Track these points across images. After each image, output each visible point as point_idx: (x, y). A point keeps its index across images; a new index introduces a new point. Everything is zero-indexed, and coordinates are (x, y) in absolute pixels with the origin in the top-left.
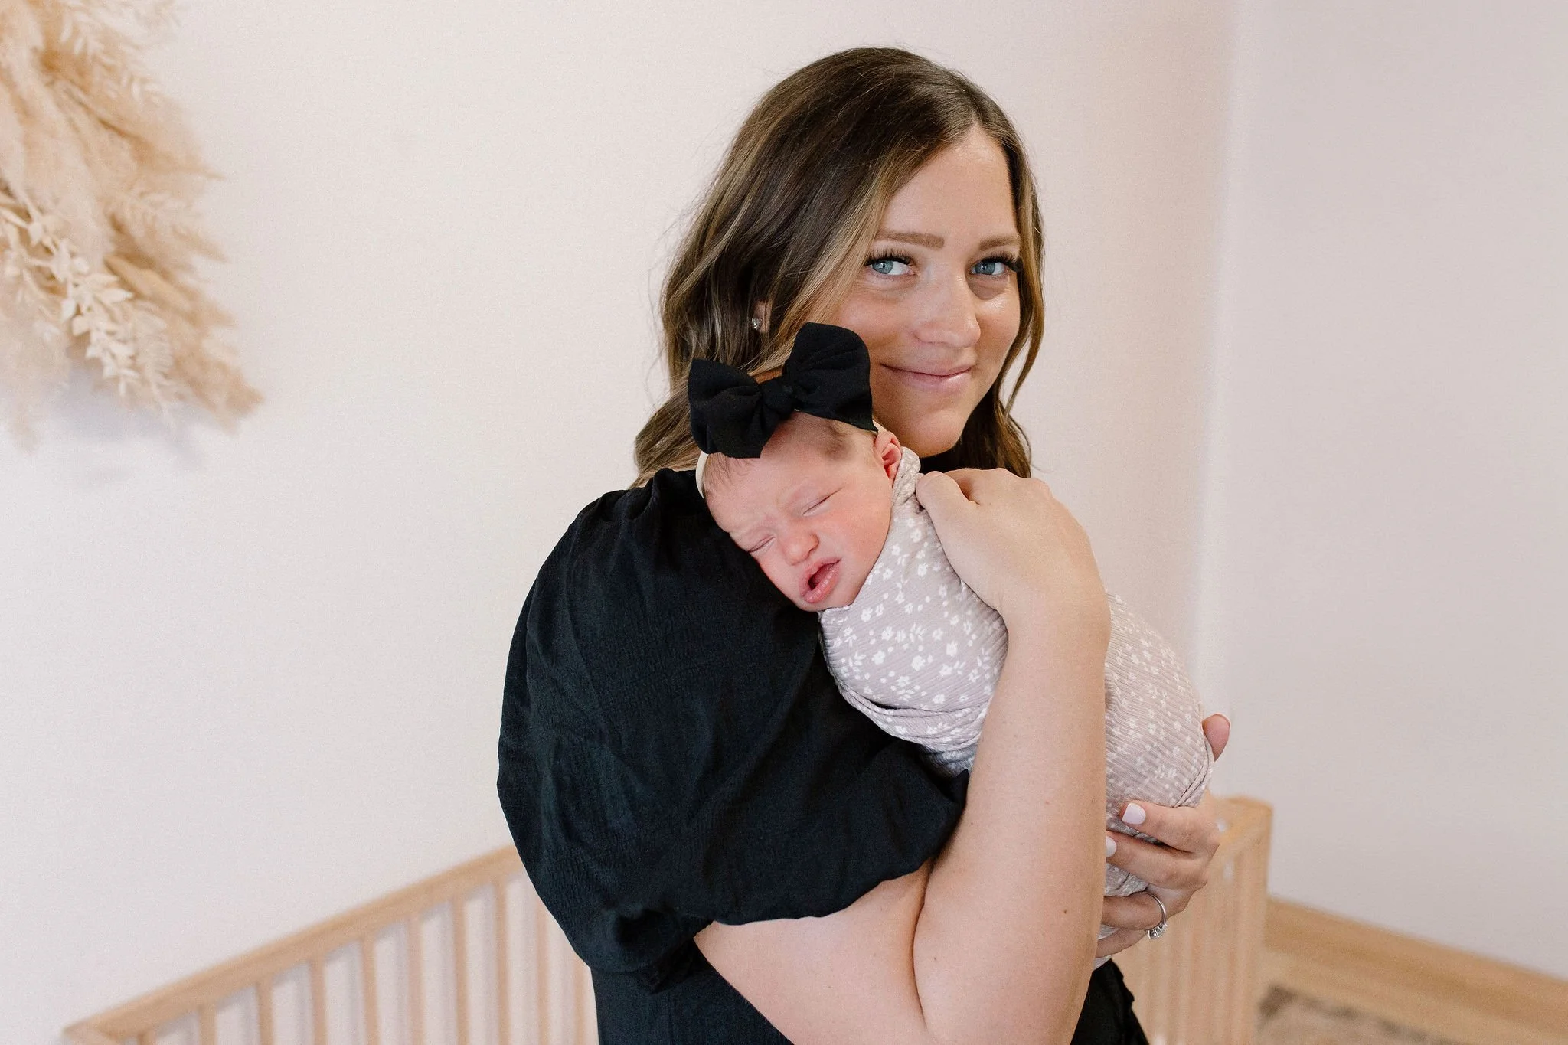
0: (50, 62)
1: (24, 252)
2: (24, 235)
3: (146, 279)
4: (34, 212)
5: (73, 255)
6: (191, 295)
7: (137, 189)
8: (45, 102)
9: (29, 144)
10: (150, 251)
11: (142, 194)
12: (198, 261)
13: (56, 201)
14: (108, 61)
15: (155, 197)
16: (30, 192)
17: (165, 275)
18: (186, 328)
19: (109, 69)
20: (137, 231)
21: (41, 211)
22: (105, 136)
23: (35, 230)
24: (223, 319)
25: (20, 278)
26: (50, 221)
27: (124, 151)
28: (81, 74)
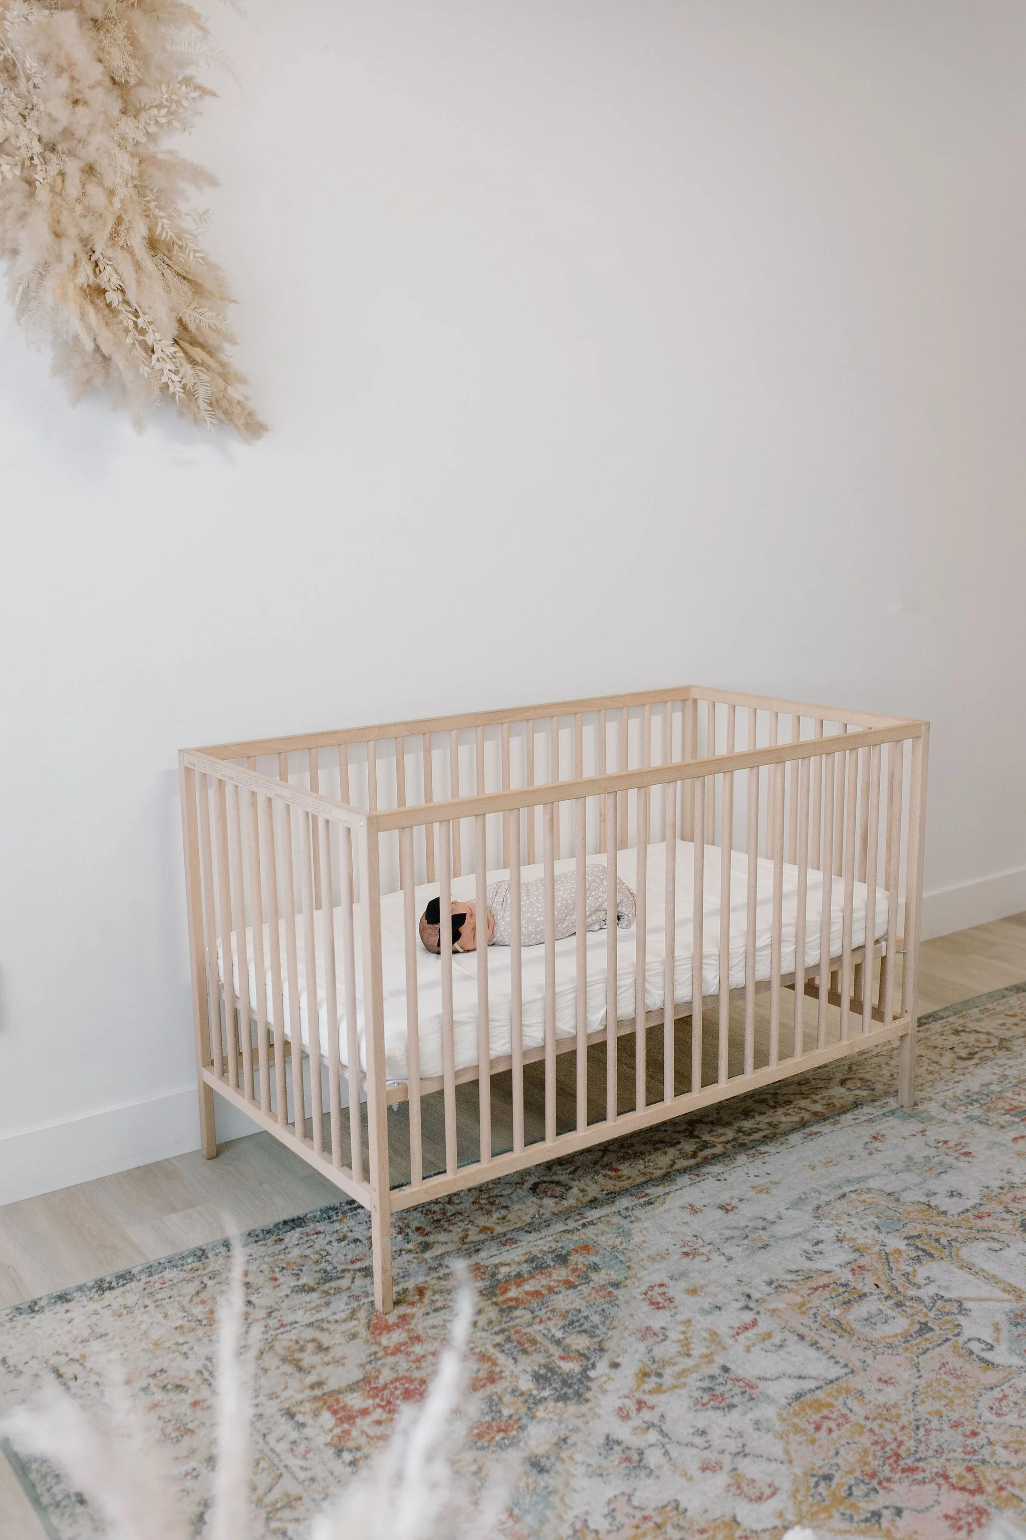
0: (153, 244)
1: (136, 333)
2: (135, 323)
3: (198, 353)
4: (141, 314)
5: (154, 332)
6: (222, 365)
7: (192, 306)
8: (149, 263)
9: (139, 282)
10: (200, 340)
11: (195, 308)
12: (226, 345)
13: (150, 308)
14: (180, 243)
15: (200, 310)
16: (138, 303)
17: (210, 353)
18: (220, 381)
19: (181, 247)
20: (192, 327)
21: (145, 314)
22: (177, 279)
23: (140, 321)
24: (242, 380)
25: (134, 344)
26: (148, 318)
27: (185, 287)
28: (169, 251)
